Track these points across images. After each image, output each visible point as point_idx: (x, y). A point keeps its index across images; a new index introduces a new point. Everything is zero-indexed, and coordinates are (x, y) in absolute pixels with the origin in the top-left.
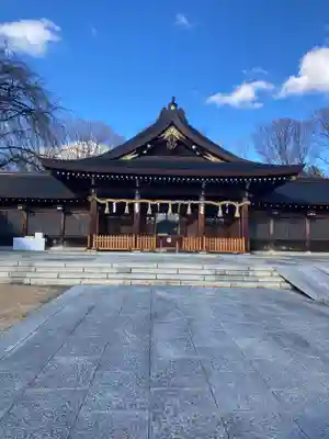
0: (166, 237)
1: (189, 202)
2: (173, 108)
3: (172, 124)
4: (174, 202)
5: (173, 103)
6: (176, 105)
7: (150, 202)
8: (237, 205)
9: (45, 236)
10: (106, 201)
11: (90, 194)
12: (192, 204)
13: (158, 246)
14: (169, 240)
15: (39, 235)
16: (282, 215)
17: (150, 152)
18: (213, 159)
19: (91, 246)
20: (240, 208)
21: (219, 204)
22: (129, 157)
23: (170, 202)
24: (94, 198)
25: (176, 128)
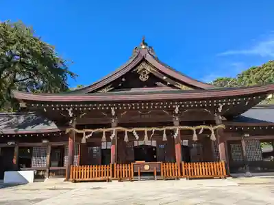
0: (144, 165)
1: (164, 129)
2: (143, 47)
4: (149, 129)
7: (126, 130)
8: (212, 128)
10: (84, 132)
11: (68, 126)
12: (167, 131)
14: (147, 167)
18: (184, 88)
20: (215, 130)
21: (194, 129)
22: (105, 90)
23: (146, 130)
24: (72, 130)
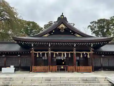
2: (62, 17)
3: (62, 23)
5: (62, 15)
6: (63, 16)
7: (55, 53)
8: (88, 53)
9: (14, 67)
10: (37, 52)
11: (31, 50)
12: (71, 53)
13: (58, 70)
14: (62, 67)
15: (12, 67)
16: (105, 57)
17: (54, 33)
18: (78, 36)
19: (32, 70)
20: (90, 54)
21: (81, 53)
22: (46, 35)
23: (62, 53)
24: (33, 52)
25: (64, 24)
